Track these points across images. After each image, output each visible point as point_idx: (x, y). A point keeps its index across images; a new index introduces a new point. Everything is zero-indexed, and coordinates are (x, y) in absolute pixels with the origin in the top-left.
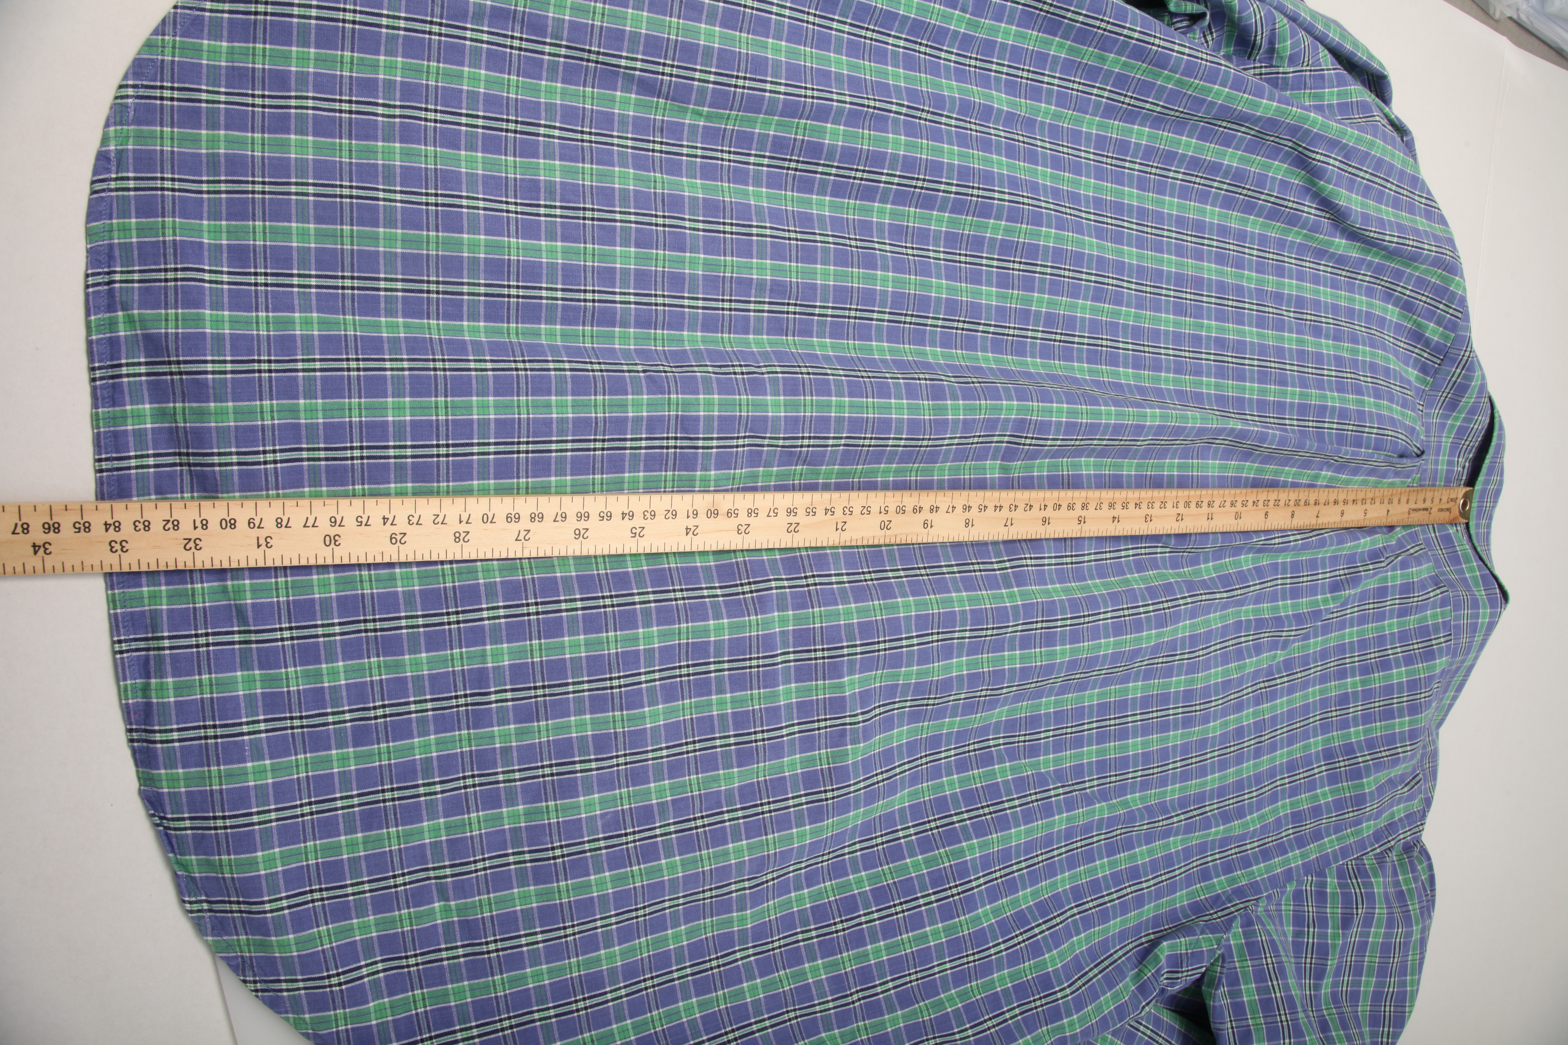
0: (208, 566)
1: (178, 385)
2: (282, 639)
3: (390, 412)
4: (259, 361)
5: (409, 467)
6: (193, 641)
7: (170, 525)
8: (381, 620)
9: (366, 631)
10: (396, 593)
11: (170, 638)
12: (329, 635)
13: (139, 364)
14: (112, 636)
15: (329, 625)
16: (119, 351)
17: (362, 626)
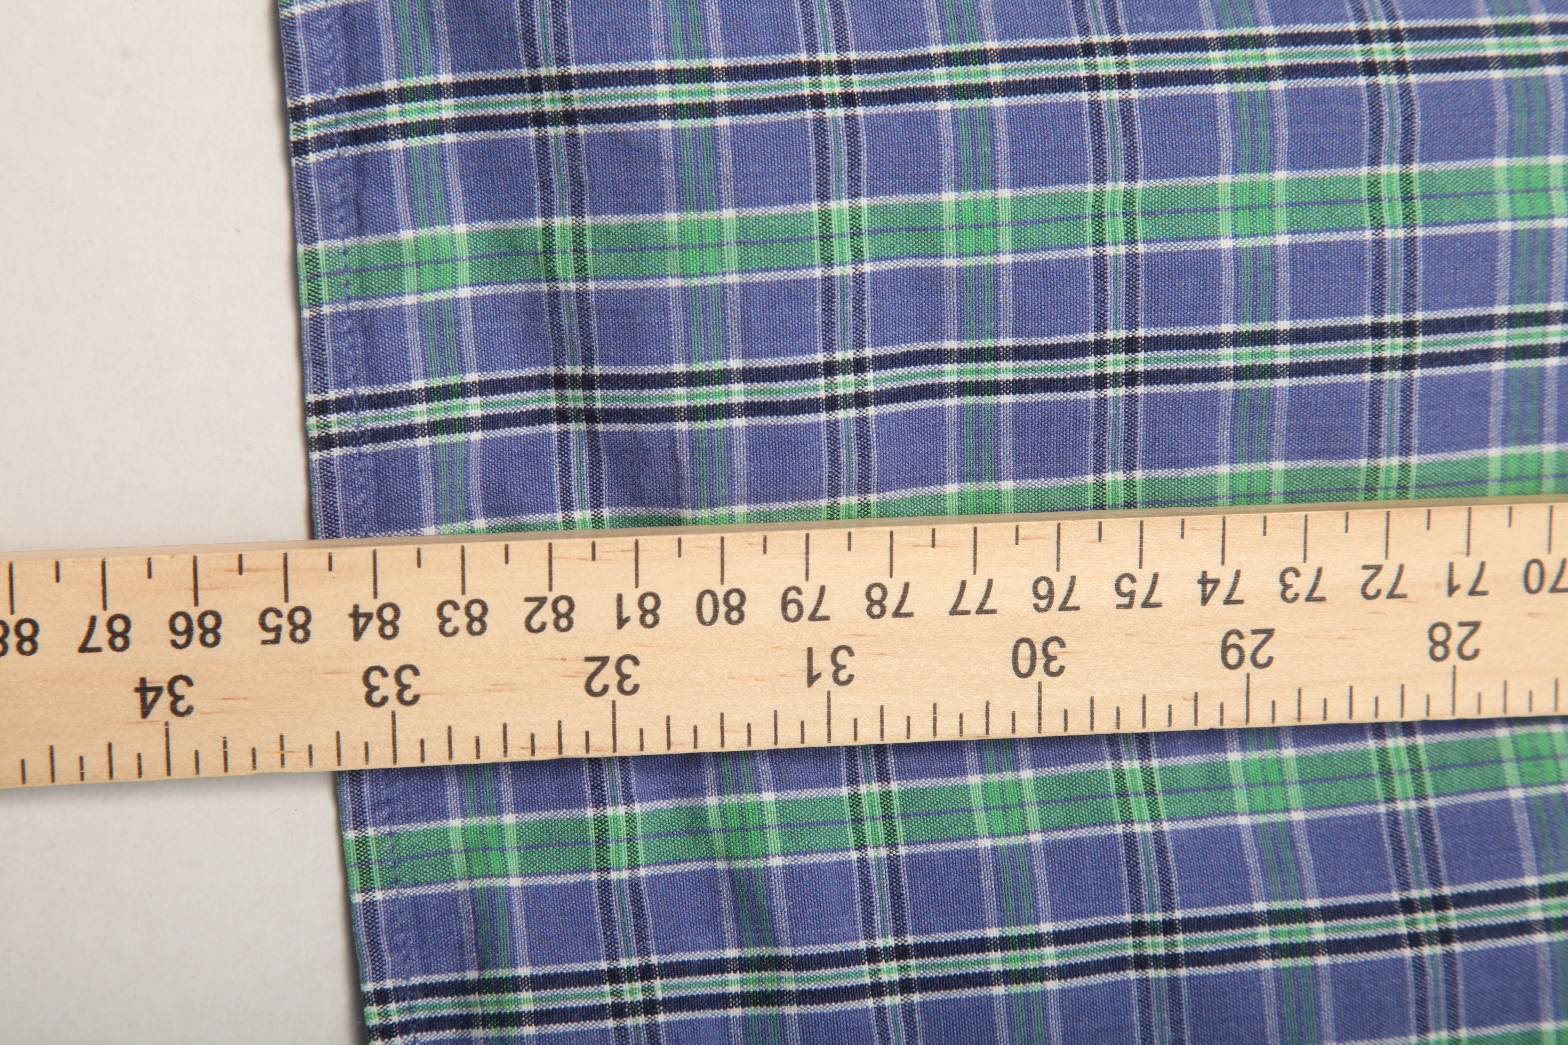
0: (655, 746)
1: (559, 158)
2: (877, 989)
3: (1225, 221)
4: (814, 69)
5: (1281, 405)
6: (605, 995)
7: (546, 615)
8: (1190, 925)
9: (1141, 962)
10: (1234, 832)
11: (537, 983)
12: (1023, 976)
13: (437, 91)
14: (356, 978)
15: (1023, 942)
16: (374, 53)
17: (1127, 947)
